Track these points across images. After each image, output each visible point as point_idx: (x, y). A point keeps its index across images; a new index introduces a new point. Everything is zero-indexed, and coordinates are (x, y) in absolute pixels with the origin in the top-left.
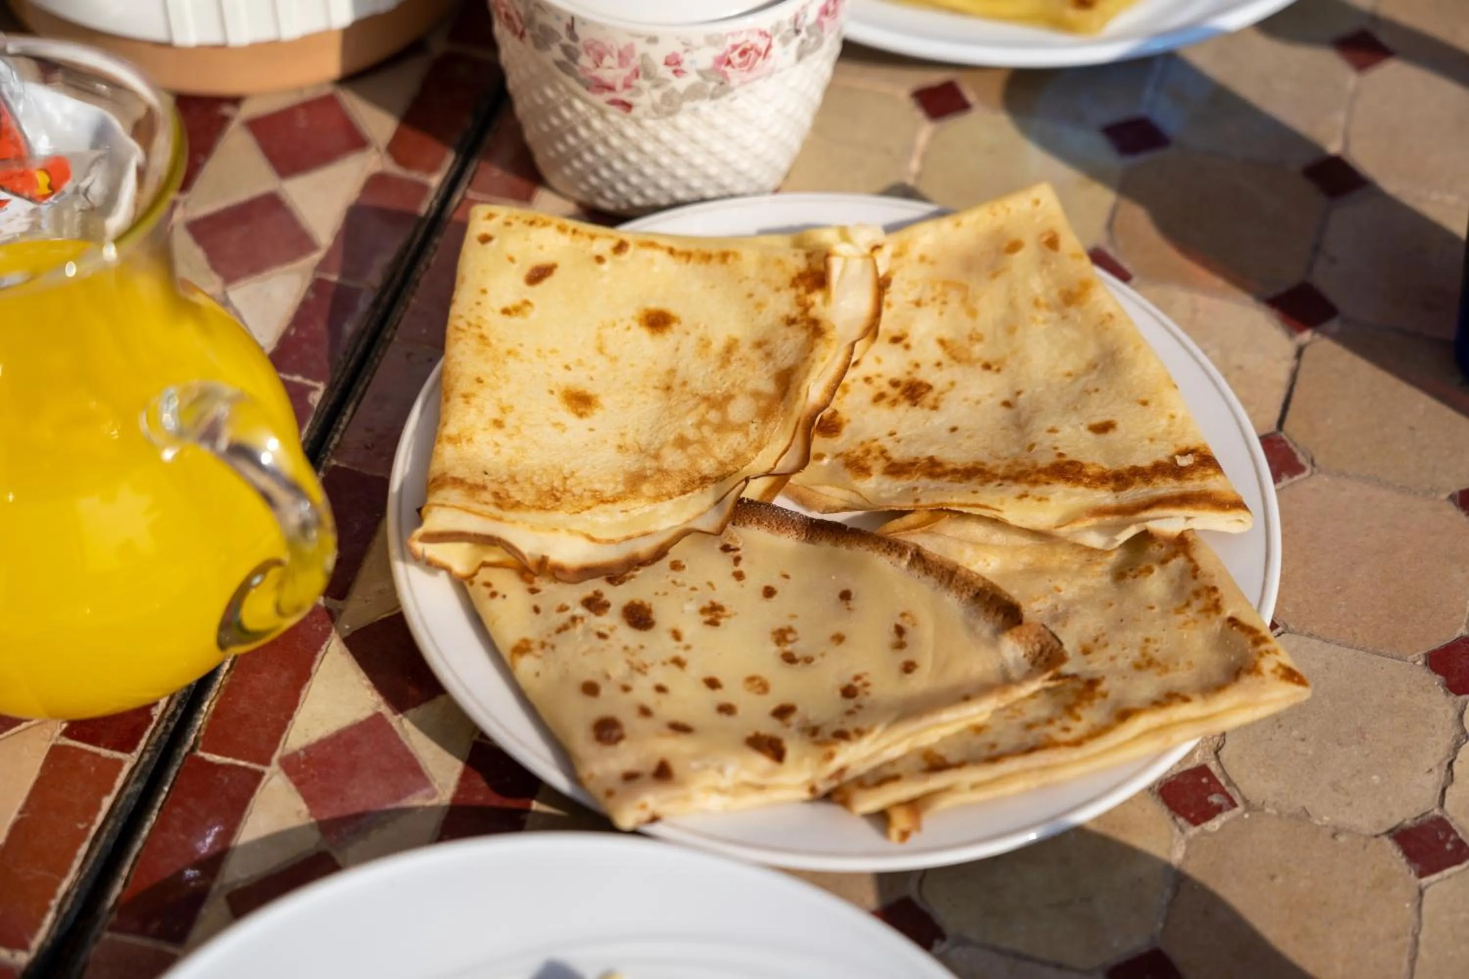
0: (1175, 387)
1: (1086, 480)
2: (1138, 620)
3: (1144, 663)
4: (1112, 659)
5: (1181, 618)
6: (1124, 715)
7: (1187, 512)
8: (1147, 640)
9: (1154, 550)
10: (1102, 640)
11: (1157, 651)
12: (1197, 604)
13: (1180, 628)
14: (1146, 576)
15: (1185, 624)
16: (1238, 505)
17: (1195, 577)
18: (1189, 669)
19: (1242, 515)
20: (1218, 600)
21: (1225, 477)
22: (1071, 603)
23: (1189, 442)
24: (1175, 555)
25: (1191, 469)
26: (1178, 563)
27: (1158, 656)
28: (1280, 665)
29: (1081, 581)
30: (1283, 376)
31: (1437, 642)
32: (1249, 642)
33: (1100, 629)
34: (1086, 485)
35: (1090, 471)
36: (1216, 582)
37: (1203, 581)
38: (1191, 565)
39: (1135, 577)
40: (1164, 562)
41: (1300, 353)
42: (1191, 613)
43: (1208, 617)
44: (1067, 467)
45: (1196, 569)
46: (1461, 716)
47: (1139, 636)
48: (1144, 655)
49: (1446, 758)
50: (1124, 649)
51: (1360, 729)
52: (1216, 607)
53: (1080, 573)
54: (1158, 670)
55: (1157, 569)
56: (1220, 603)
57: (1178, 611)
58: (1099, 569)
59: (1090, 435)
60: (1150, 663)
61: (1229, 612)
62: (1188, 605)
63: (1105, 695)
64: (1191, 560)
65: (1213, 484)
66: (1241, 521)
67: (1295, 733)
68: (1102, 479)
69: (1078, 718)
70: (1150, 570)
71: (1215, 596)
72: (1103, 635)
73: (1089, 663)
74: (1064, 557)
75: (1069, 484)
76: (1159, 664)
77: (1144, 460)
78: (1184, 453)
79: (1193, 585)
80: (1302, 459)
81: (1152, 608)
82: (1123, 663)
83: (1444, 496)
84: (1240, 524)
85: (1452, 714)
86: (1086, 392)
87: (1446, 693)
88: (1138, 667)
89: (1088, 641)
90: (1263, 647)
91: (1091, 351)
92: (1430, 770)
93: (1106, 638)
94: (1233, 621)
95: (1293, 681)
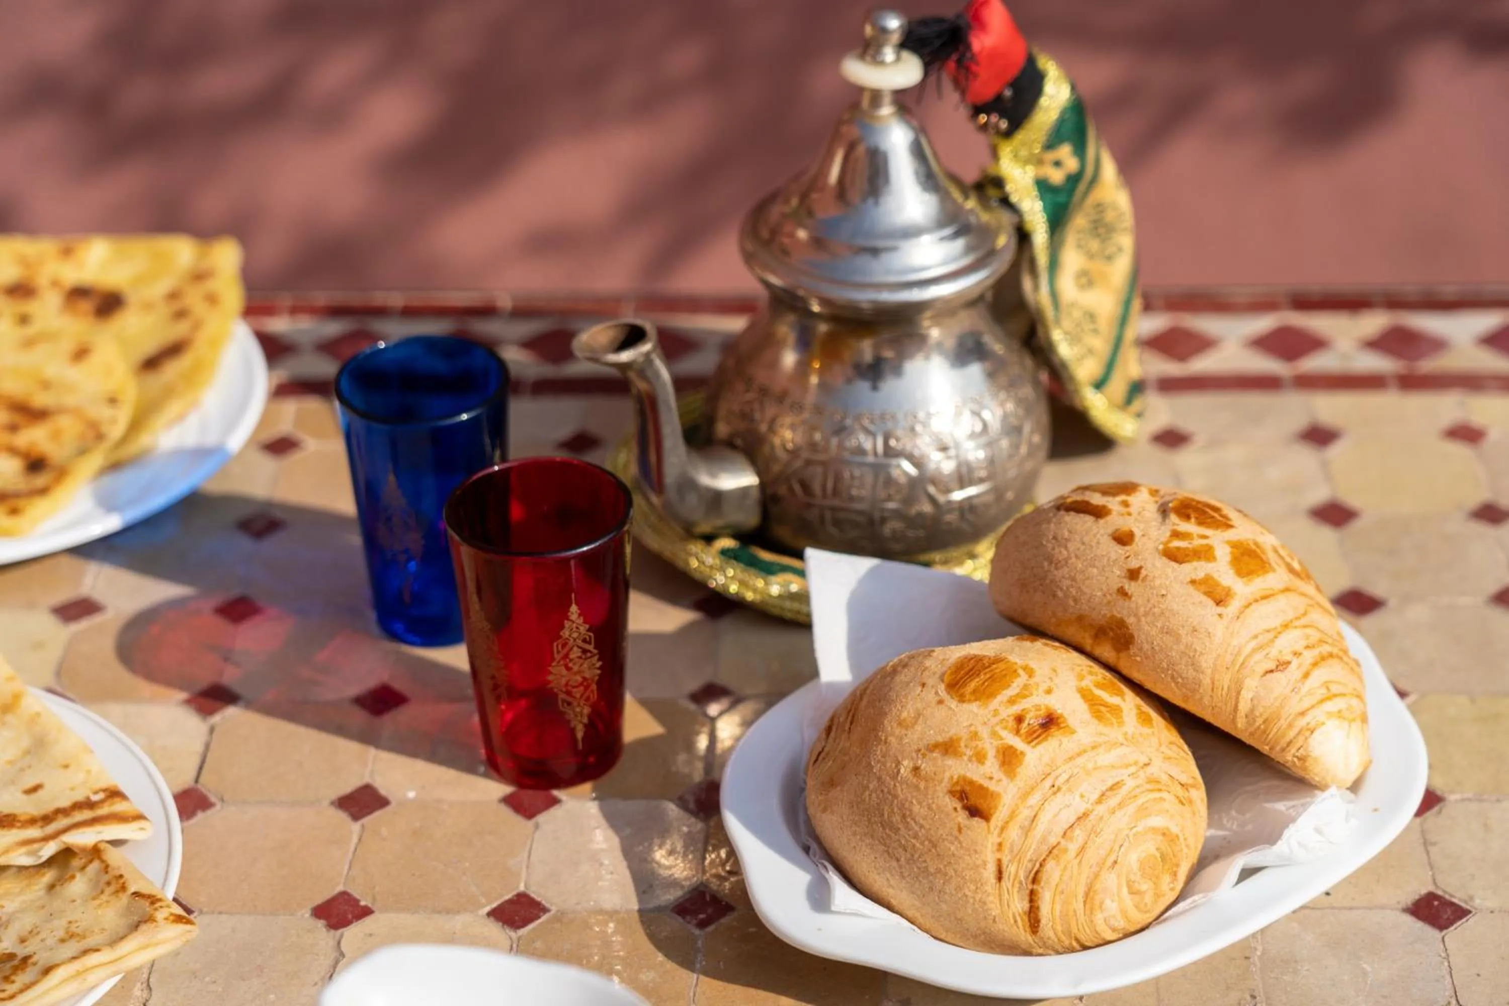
0: (92, 752)
1: (19, 824)
2: (64, 911)
3: (66, 936)
4: (43, 940)
5: (97, 902)
6: (47, 971)
7: (98, 828)
8: (70, 922)
9: (76, 863)
10: (35, 931)
11: (77, 927)
12: (109, 890)
13: (95, 909)
14: (70, 882)
15: (100, 905)
16: (140, 817)
17: (107, 872)
18: (102, 933)
19: (142, 824)
20: (124, 883)
21: (131, 802)
22: (14, 913)
23: (103, 785)
24: (91, 861)
25: (102, 802)
26: (95, 865)
27: (78, 931)
28: (172, 914)
29: (22, 898)
30: (199, 747)
31: (320, 899)
32: (147, 904)
33: (34, 924)
34: (19, 828)
35: (22, 818)
36: (122, 871)
37: (113, 873)
38: (103, 865)
39: (62, 885)
40: (83, 868)
41: (212, 730)
42: (104, 897)
43: (117, 897)
44: (4, 819)
45: (107, 866)
46: (339, 943)
47: (63, 922)
48: (67, 933)
49: (327, 973)
50: (52, 932)
51: (259, 966)
52: (123, 888)
53: (20, 893)
54: (78, 939)
55: (78, 876)
56: (126, 885)
57: (94, 899)
58: (36, 888)
59: (25, 797)
60: (72, 936)
61: (133, 889)
62: (102, 892)
63: (35, 964)
64: (103, 861)
65: (119, 807)
66: (142, 829)
67: (207, 979)
68: (32, 822)
69: (13, 982)
70: (73, 877)
71: (122, 881)
72: (37, 927)
73: (25, 947)
74: (8, 886)
75: (6, 829)
76: (78, 935)
77: (65, 803)
78: (96, 793)
79: (106, 878)
80: (213, 799)
81: (74, 901)
82: (50, 942)
83: (326, 803)
84: (143, 832)
85: (332, 943)
86: (22, 770)
87: (328, 931)
88: (63, 941)
89: (24, 933)
90: (158, 905)
91: (25, 742)
92: (316, 984)
93: (38, 929)
94: (136, 894)
95: (181, 922)
